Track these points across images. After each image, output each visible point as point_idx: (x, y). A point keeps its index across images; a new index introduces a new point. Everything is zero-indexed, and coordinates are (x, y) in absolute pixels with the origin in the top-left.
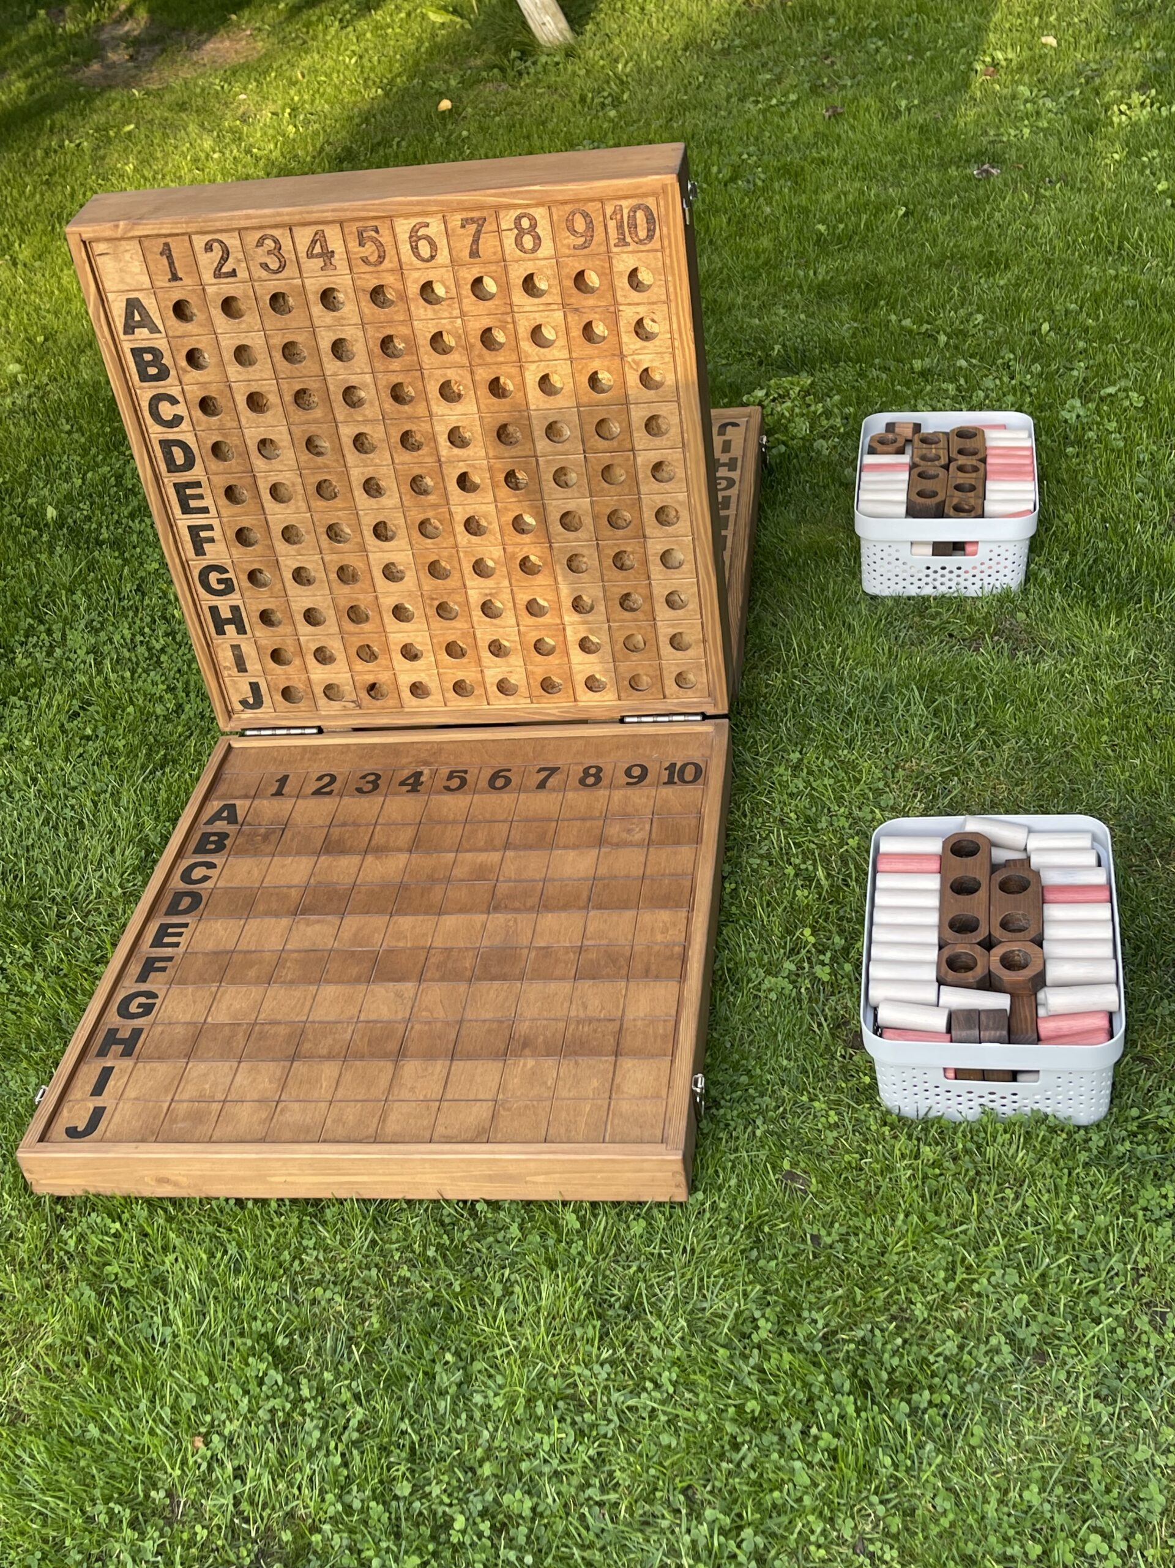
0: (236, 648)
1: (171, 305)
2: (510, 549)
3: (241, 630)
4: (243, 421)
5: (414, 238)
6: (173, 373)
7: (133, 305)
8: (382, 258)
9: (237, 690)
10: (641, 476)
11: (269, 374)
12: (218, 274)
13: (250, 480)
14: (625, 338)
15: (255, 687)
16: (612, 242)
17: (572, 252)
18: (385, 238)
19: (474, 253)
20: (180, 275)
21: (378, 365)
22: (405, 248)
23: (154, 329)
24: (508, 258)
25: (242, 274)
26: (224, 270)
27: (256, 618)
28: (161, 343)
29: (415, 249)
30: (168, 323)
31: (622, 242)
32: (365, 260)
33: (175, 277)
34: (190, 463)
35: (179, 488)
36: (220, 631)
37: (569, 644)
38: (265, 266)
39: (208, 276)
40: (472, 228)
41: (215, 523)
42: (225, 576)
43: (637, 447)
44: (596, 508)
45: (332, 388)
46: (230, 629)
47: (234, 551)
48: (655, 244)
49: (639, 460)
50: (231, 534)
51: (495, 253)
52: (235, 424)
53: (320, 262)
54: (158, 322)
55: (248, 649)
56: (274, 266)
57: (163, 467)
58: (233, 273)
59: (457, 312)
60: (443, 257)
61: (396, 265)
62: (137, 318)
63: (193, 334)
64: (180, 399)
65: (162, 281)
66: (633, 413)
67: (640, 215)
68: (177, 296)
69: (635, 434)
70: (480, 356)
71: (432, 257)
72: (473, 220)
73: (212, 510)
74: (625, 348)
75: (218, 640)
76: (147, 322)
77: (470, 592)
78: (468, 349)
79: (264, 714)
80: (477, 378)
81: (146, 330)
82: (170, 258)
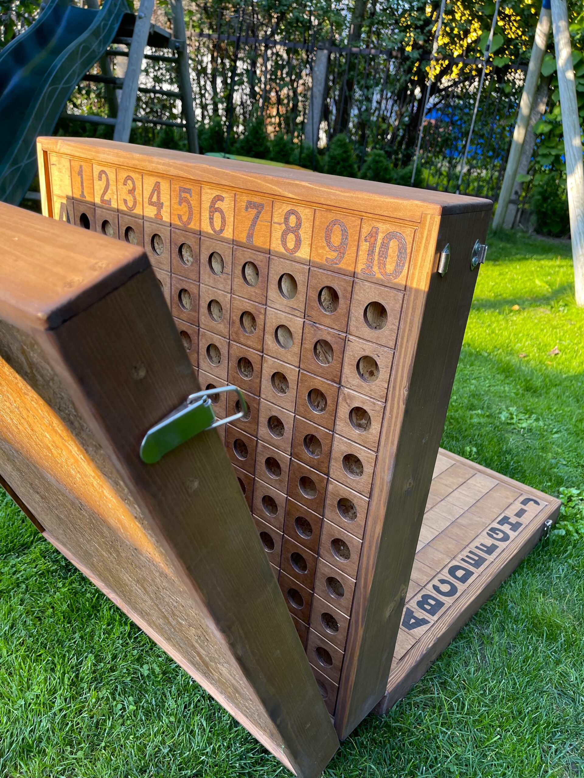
1: (79, 213)
5: (213, 209)
7: (63, 208)
8: (190, 220)
12: (102, 199)
14: (346, 369)
16: (359, 268)
17: (323, 263)
18: (194, 202)
19: (250, 238)
20: (85, 194)
22: (206, 215)
24: (272, 252)
25: (114, 204)
26: (106, 198)
29: (211, 219)
32: (180, 218)
38: (126, 202)
40: (254, 212)
43: (332, 474)
48: (400, 283)
49: (331, 486)
51: (264, 242)
53: (153, 210)
56: (130, 204)
58: (110, 202)
59: (229, 288)
60: (228, 233)
61: (198, 229)
66: (336, 442)
67: (394, 244)
68: (82, 209)
72: (255, 205)
74: (343, 380)
78: (230, 322)
80: (232, 350)
82: (82, 177)
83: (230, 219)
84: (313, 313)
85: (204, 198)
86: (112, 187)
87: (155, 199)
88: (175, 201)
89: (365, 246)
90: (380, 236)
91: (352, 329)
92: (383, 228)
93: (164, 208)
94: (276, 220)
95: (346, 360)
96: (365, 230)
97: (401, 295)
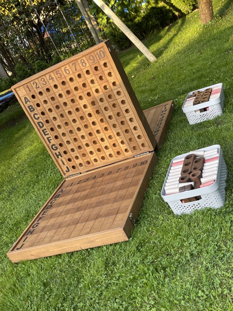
0: (62, 160)
1: (31, 96)
2: (102, 127)
3: (61, 156)
4: (49, 114)
5: (65, 70)
6: (35, 109)
7: (25, 98)
8: (61, 76)
9: (64, 169)
10: (120, 104)
11: (50, 104)
12: (37, 88)
13: (54, 126)
14: (107, 78)
15: (67, 167)
16: (98, 60)
17: (92, 64)
18: (60, 72)
19: (76, 70)
20: (31, 90)
21: (68, 97)
22: (64, 73)
23: (30, 102)
24: (82, 69)
25: (40, 87)
26: (37, 87)
27: (63, 153)
28: (32, 104)
29: (66, 73)
30: (32, 100)
31: (100, 59)
32: (59, 77)
33: (30, 91)
34: (43, 126)
35: (43, 131)
36: (58, 158)
37: (119, 143)
38: (43, 84)
39: (35, 89)
40: (74, 65)
41: (51, 136)
42: (55, 146)
43: (117, 99)
44: (114, 113)
45: (61, 104)
46: (59, 156)
47: (55, 141)
48: (106, 57)
49: (118, 101)
50: (54, 137)
51: (79, 69)
52: (48, 116)
53: (51, 80)
54: (30, 100)
55: (64, 160)
56: (45, 83)
57: (39, 128)
58: (39, 87)
59: (77, 82)
60: (71, 73)
61: (64, 77)
62: (27, 100)
63: (36, 101)
64: (38, 114)
65: (28, 92)
66: (114, 92)
67: (101, 52)
68: (31, 94)
69: (116, 96)
70: (84, 89)
71: (69, 73)
72: (74, 64)
73: (49, 133)
74: (108, 80)
75: (58, 159)
76: (28, 101)
77: (98, 137)
78: (81, 88)
79: (70, 173)
80: (84, 94)
81: (29, 102)
82: (28, 87)
83: (70, 70)
84: (95, 73)
85: (62, 70)
86: (38, 83)
87: (51, 78)
88: (56, 75)
89: (97, 56)
90: (98, 53)
91: (104, 70)
92: (98, 51)
93: (54, 78)
94: (79, 63)
95: (106, 76)
96: (96, 53)
97: (107, 59)
